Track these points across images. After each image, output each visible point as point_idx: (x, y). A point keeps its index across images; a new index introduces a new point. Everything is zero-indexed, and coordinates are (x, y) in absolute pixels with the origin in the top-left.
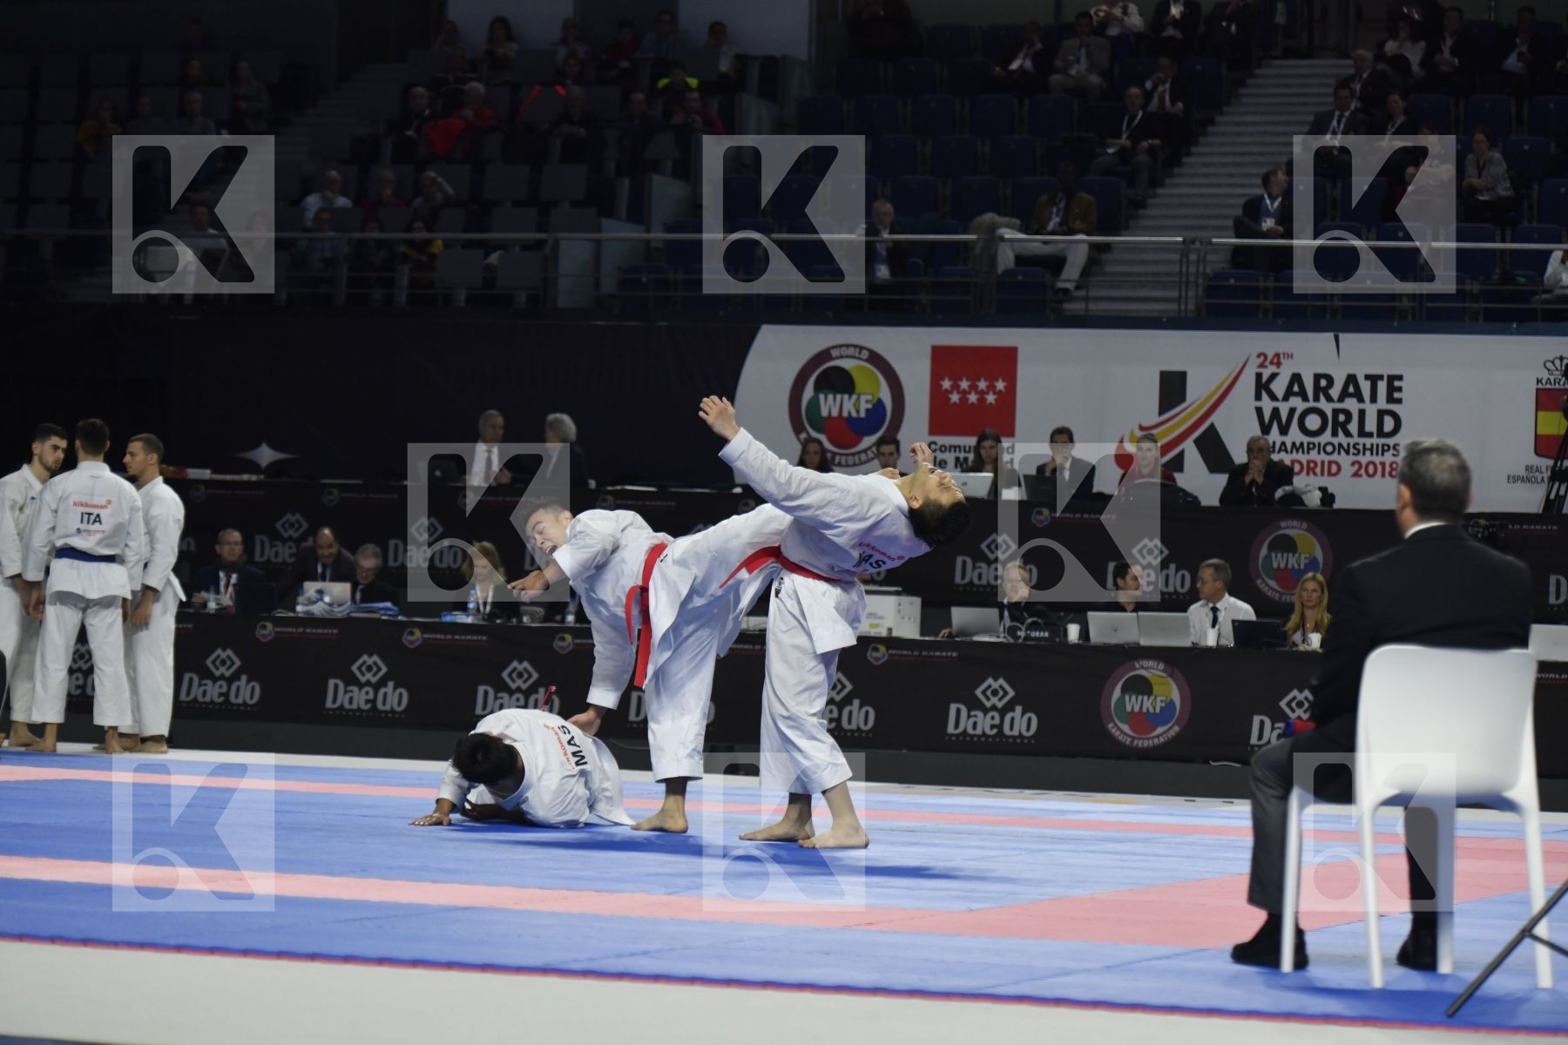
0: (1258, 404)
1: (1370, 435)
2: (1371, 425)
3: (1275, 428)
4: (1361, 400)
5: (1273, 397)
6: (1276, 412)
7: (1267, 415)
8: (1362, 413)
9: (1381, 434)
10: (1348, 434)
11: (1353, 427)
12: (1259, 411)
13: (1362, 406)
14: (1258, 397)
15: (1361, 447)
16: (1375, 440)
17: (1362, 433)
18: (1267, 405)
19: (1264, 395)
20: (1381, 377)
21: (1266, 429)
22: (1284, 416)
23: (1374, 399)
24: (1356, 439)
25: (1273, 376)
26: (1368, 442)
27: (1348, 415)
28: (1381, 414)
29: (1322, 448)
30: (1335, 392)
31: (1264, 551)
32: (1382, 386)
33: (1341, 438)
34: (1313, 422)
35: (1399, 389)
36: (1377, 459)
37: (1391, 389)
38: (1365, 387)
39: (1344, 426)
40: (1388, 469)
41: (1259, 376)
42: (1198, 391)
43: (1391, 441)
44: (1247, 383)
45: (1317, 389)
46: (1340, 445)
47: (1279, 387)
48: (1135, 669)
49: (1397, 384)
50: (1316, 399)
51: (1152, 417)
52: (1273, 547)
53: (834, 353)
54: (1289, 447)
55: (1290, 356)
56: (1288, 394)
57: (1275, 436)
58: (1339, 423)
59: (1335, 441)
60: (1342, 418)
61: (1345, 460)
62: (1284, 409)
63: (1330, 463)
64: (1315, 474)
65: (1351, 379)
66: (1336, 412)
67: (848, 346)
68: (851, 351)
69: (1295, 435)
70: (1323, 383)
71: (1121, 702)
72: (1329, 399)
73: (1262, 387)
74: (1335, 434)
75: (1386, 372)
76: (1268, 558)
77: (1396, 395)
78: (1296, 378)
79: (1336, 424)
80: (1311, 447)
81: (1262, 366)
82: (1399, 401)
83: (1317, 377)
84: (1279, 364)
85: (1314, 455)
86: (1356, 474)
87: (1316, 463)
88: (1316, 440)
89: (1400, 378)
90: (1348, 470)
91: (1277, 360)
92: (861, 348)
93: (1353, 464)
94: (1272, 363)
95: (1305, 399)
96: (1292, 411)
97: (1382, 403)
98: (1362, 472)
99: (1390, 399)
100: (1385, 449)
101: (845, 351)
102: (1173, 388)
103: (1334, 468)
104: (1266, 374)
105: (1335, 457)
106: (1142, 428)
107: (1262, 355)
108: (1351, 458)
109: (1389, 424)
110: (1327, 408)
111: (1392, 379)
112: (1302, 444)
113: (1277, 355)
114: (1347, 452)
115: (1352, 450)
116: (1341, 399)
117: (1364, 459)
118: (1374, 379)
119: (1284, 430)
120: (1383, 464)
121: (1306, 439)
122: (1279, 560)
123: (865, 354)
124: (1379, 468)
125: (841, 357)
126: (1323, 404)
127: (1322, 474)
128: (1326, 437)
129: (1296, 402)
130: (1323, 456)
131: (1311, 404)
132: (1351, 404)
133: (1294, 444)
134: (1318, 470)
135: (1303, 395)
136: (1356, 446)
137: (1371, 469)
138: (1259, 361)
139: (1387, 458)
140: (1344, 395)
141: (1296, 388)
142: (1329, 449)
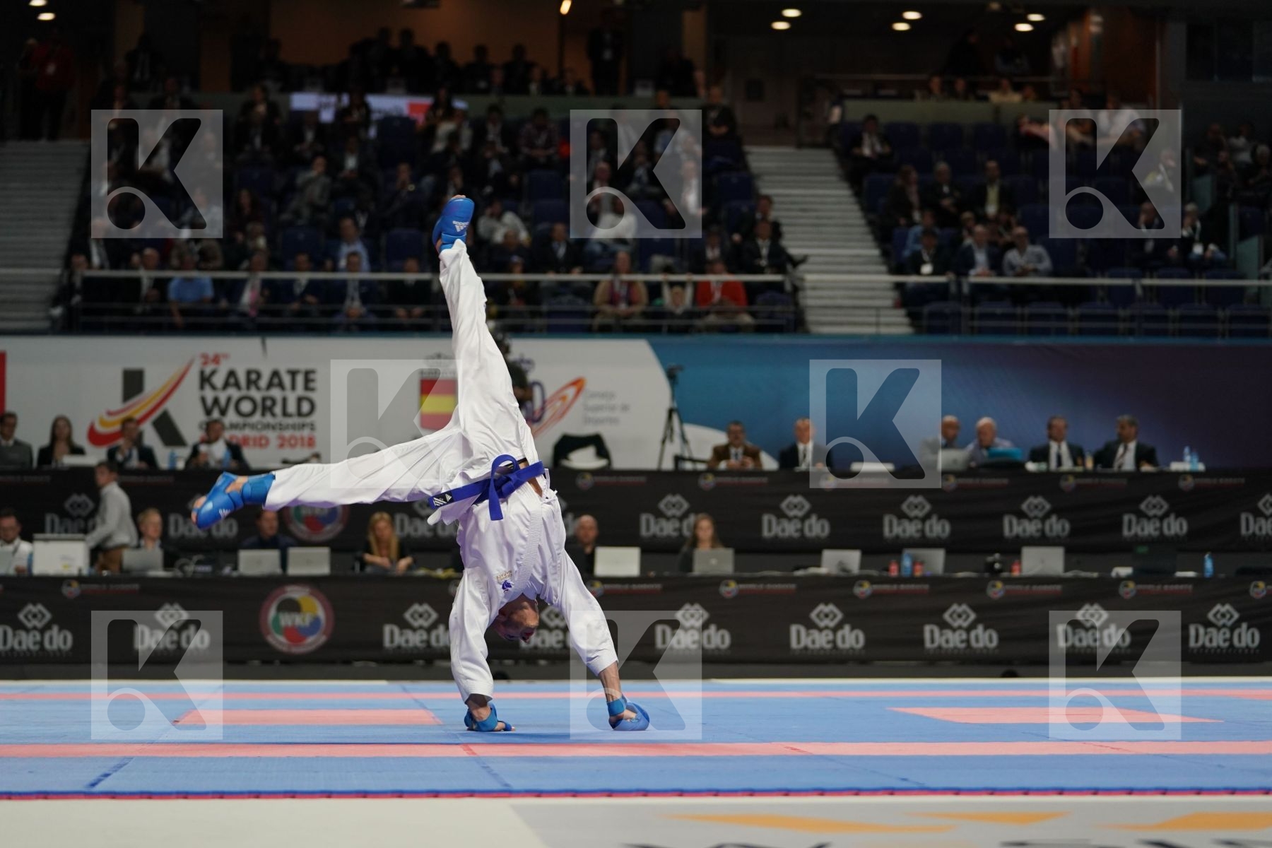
0: (202, 393)
1: (291, 416)
2: (292, 408)
4: (283, 388)
5: (213, 387)
6: (216, 401)
7: (209, 401)
8: (285, 400)
9: (300, 414)
10: (273, 415)
11: (278, 410)
12: (203, 400)
13: (284, 394)
14: (202, 387)
15: (284, 425)
16: (296, 420)
17: (285, 414)
18: (209, 395)
19: (207, 388)
20: (298, 372)
21: (208, 412)
22: (223, 401)
23: (293, 387)
24: (280, 419)
25: (213, 373)
26: (290, 421)
27: (274, 401)
28: (300, 400)
29: (253, 427)
30: (263, 383)
32: (300, 379)
33: (269, 419)
34: (246, 407)
35: (313, 381)
36: (298, 434)
37: (307, 381)
38: (287, 380)
39: (270, 410)
40: (306, 441)
41: (202, 373)
42: (153, 384)
43: (308, 420)
44: (193, 378)
45: (249, 382)
46: (268, 425)
47: (219, 380)
49: (311, 376)
50: (248, 388)
51: (116, 403)
55: (226, 356)
56: (226, 385)
58: (267, 408)
59: (264, 420)
60: (269, 403)
61: (272, 435)
62: (223, 398)
63: (261, 438)
64: (250, 446)
65: (276, 374)
66: (264, 399)
69: (232, 417)
70: (253, 378)
72: (258, 388)
73: (205, 380)
74: (263, 414)
75: (303, 366)
77: (311, 385)
78: (232, 374)
79: (264, 408)
80: (245, 425)
81: (205, 363)
82: (312, 390)
83: (249, 373)
84: (218, 363)
85: (247, 431)
86: (282, 446)
88: (249, 420)
89: (313, 372)
91: (216, 359)
93: (279, 438)
94: (212, 362)
95: (239, 388)
96: (229, 400)
97: (300, 390)
98: (285, 444)
99: (307, 388)
100: (303, 426)
102: (133, 382)
103: (263, 442)
104: (208, 370)
105: (264, 433)
106: (110, 414)
107: (204, 355)
108: (277, 434)
109: (306, 407)
110: (257, 395)
111: (307, 374)
112: (238, 424)
113: (217, 357)
114: (274, 429)
115: (277, 428)
116: (268, 388)
117: (287, 434)
118: (293, 374)
119: (223, 412)
120: (302, 439)
121: (240, 420)
124: (299, 442)
126: (254, 393)
128: (257, 417)
129: (234, 393)
130: (255, 433)
131: (244, 392)
132: (276, 393)
134: (251, 443)
135: (237, 385)
136: (281, 425)
137: (293, 442)
138: (202, 360)
139: (306, 433)
140: (270, 385)
141: (232, 380)
142: (259, 427)
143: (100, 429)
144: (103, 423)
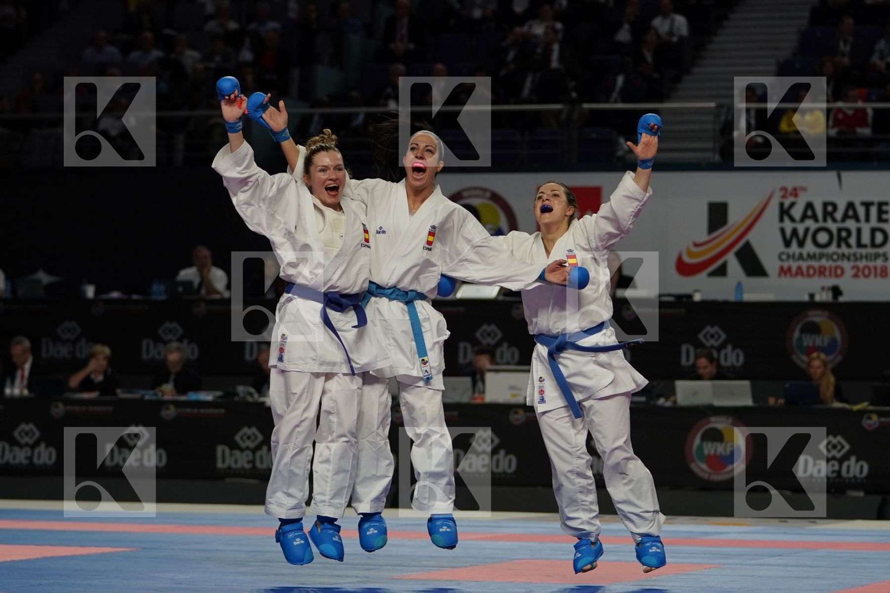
0: (782, 225)
1: (865, 246)
2: (866, 239)
3: (794, 244)
4: (857, 219)
5: (792, 220)
6: (795, 232)
7: (788, 233)
8: (859, 231)
9: (873, 245)
10: (849, 246)
11: (853, 240)
12: (783, 231)
13: (858, 225)
14: (781, 220)
15: (858, 256)
16: (870, 250)
17: (860, 245)
18: (788, 226)
19: (786, 219)
20: (872, 204)
21: (787, 244)
22: (801, 233)
23: (867, 219)
24: (854, 249)
25: (792, 205)
26: (864, 251)
27: (849, 232)
28: (873, 231)
29: (829, 257)
30: (839, 215)
31: (796, 334)
32: (874, 210)
33: (844, 249)
34: (823, 238)
35: (886, 212)
36: (871, 264)
37: (881, 212)
38: (861, 211)
39: (846, 241)
40: (879, 271)
41: (782, 205)
42: (736, 216)
43: (881, 251)
44: (773, 210)
45: (826, 214)
46: (843, 255)
47: (797, 212)
48: (709, 422)
49: (884, 208)
50: (825, 220)
51: (702, 235)
52: (803, 331)
53: (465, 194)
54: (805, 255)
55: (804, 189)
56: (804, 217)
57: (794, 248)
58: (842, 238)
59: (840, 251)
60: (844, 234)
61: (847, 265)
62: (801, 229)
63: (836, 268)
64: (825, 276)
65: (851, 206)
66: (840, 230)
67: (475, 188)
68: (478, 192)
69: (809, 247)
70: (829, 209)
71: (700, 448)
72: (834, 220)
73: (784, 212)
74: (839, 246)
75: (876, 199)
76: (800, 340)
77: (884, 216)
78: (810, 206)
79: (840, 239)
80: (822, 256)
81: (784, 197)
82: (886, 221)
83: (825, 205)
84: (796, 195)
85: (824, 262)
86: (856, 276)
87: (825, 268)
88: (825, 251)
89: (886, 204)
90: (849, 272)
91: (795, 192)
92: (485, 190)
93: (853, 267)
94: (791, 194)
95: (816, 219)
96: (807, 231)
97: (874, 222)
98: (860, 273)
99: (880, 220)
100: (877, 256)
101: (473, 192)
103: (839, 272)
104: (787, 203)
105: (840, 263)
106: (696, 245)
107: (784, 189)
108: (851, 264)
109: (879, 238)
110: (833, 226)
111: (881, 205)
112: (815, 255)
113: (795, 189)
114: (849, 259)
115: (852, 258)
116: (844, 219)
117: (861, 264)
118: (867, 205)
119: (801, 244)
120: (875, 268)
121: (817, 251)
122: (809, 340)
123: (488, 195)
124: (873, 271)
125: (470, 197)
126: (830, 225)
127: (830, 275)
128: (833, 248)
129: (810, 224)
130: (831, 263)
131: (821, 224)
132: (851, 224)
133: (809, 255)
134: (827, 273)
135: (815, 218)
136: (855, 255)
137: (867, 272)
138: (782, 193)
139: (879, 263)
140: (845, 217)
141: (809, 213)
142: (835, 257)
143: (687, 259)
144: (690, 254)
